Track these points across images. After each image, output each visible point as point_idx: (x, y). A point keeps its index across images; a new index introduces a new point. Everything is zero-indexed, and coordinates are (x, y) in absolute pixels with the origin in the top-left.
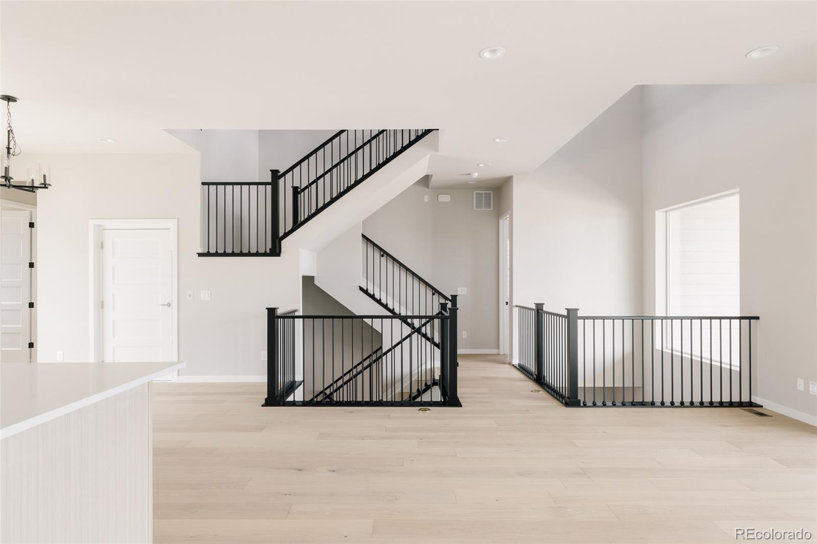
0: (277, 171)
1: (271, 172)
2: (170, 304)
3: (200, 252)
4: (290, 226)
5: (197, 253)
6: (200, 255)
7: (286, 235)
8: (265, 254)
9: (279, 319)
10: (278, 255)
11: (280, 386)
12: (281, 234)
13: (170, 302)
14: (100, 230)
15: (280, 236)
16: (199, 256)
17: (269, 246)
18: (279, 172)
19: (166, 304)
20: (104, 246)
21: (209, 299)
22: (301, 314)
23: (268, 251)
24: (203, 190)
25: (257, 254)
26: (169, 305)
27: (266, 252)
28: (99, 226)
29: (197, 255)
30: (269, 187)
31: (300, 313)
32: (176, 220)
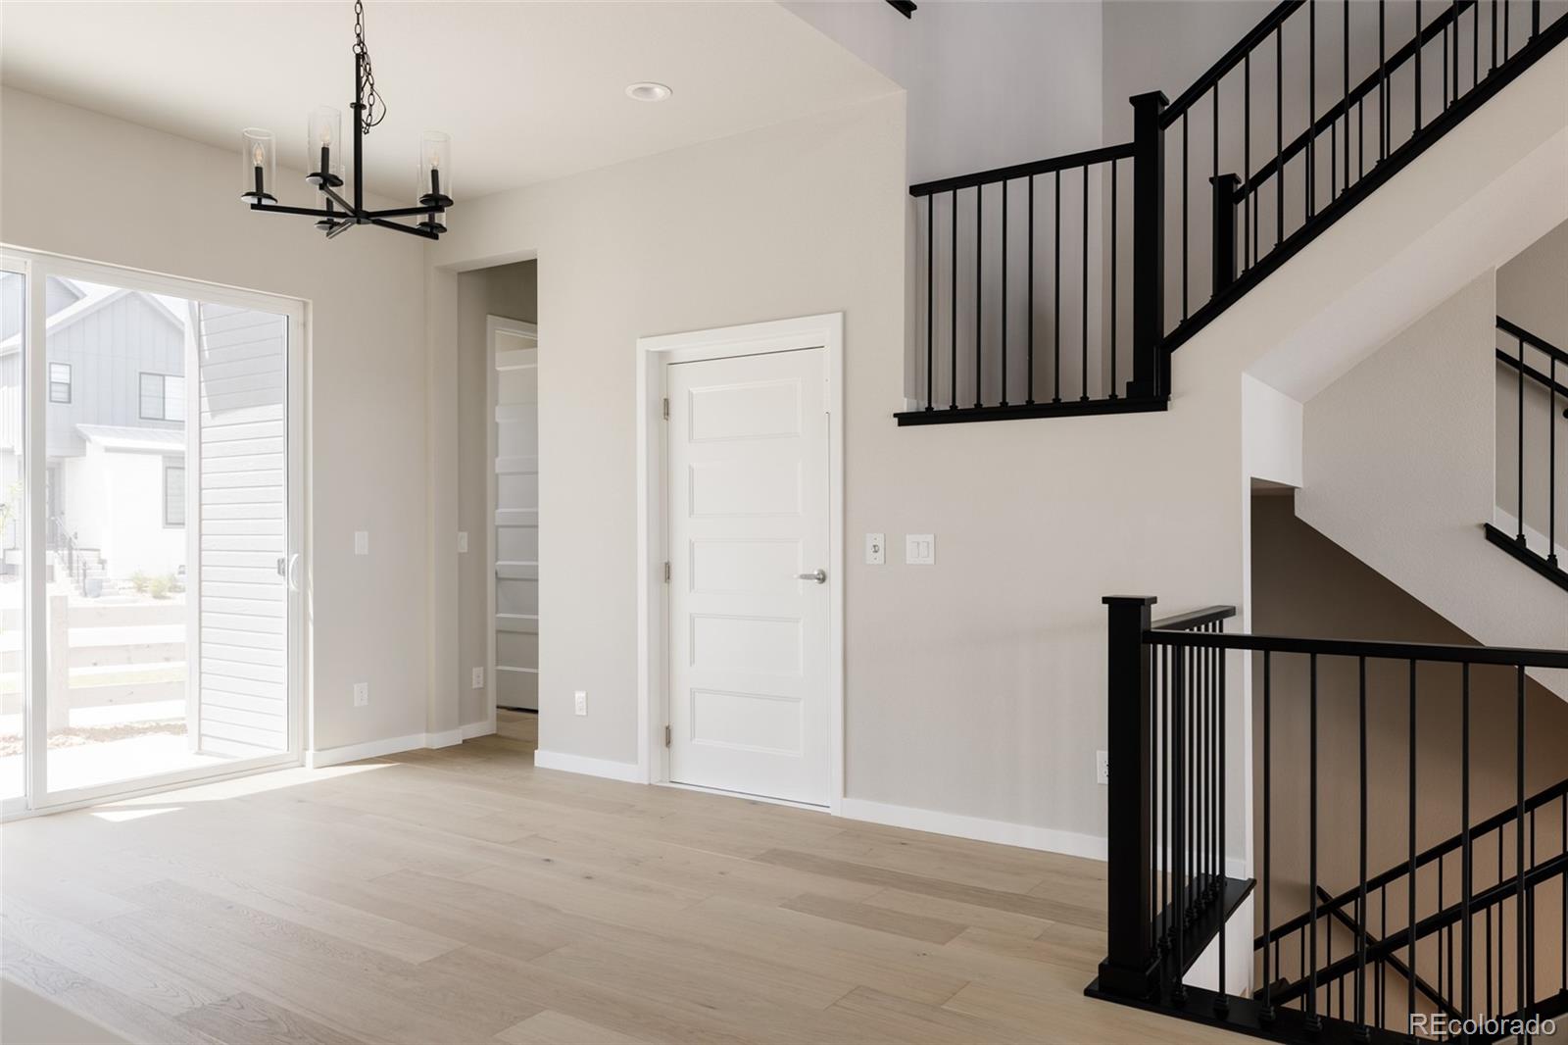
0: (1157, 97)
1: (1132, 109)
2: (823, 574)
3: (905, 410)
4: (1202, 292)
5: (895, 415)
6: (905, 419)
7: (1192, 326)
8: (1111, 406)
9: (1160, 647)
10: (1161, 405)
11: (1162, 896)
12: (1171, 323)
13: (825, 568)
14: (664, 362)
15: (1167, 333)
16: (900, 424)
17: (1126, 373)
18: (1165, 102)
19: (816, 573)
20: (672, 411)
21: (930, 561)
22: (1247, 630)
23: (1122, 393)
24: (914, 213)
25: (1085, 407)
26: (822, 578)
27: (1113, 395)
28: (662, 355)
29: (896, 420)
30: (1127, 166)
31: (1242, 625)
32: (839, 315)
